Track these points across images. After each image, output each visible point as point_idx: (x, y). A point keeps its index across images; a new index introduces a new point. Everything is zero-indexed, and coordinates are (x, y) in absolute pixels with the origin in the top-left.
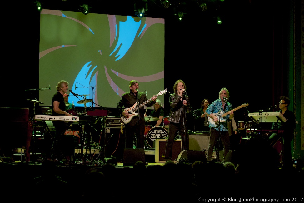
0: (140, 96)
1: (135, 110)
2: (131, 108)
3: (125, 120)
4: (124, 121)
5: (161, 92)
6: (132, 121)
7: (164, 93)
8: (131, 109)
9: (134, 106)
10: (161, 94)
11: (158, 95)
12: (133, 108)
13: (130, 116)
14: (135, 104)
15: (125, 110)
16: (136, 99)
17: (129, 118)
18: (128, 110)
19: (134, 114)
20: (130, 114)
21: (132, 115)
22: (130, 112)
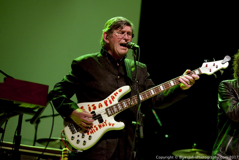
0: (133, 69)
2: (102, 102)
3: (76, 138)
4: (75, 140)
5: (210, 64)
6: (100, 145)
7: (219, 68)
8: (100, 106)
9: (113, 98)
10: (210, 71)
11: (198, 72)
12: (111, 103)
13: (96, 127)
14: (116, 92)
15: (82, 108)
16: (118, 77)
17: (92, 135)
18: (93, 107)
19: (110, 124)
20: (99, 121)
21: (103, 127)
22: (97, 115)
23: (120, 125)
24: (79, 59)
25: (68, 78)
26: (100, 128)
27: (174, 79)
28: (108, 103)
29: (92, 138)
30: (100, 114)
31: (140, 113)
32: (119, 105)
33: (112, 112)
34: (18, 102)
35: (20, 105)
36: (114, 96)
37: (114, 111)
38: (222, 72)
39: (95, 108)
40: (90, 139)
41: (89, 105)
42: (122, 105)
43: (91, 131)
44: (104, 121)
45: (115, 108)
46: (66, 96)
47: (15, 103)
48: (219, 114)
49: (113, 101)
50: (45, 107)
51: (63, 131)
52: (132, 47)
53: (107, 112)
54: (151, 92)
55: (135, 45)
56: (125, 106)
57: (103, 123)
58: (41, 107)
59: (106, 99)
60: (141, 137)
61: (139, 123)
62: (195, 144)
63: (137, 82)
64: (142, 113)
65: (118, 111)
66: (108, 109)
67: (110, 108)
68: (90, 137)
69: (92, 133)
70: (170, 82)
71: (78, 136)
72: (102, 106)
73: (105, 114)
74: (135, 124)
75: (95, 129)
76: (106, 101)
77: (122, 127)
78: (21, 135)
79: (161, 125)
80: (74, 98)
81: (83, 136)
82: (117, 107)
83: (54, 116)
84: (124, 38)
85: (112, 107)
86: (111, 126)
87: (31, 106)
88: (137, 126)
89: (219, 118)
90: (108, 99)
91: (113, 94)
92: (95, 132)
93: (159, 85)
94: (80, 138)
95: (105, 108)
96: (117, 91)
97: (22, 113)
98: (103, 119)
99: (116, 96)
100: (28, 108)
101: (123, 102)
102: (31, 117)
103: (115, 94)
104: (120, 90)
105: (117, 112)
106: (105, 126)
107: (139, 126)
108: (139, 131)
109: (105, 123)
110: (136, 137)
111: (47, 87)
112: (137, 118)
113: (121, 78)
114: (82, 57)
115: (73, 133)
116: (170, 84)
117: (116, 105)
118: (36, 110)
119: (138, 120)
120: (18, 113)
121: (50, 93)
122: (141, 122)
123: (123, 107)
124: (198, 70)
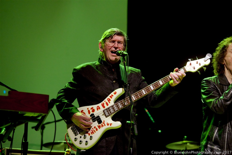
0: (129, 74)
1: (112, 111)
2: (100, 105)
3: (79, 139)
5: (194, 62)
7: (202, 65)
8: (98, 108)
9: (109, 100)
10: (194, 69)
11: (183, 70)
12: (107, 105)
13: (96, 127)
14: (112, 95)
15: (82, 111)
16: (114, 82)
17: (93, 135)
18: (92, 110)
19: (108, 124)
20: (98, 122)
21: (102, 127)
22: (96, 117)
23: (117, 124)
24: (78, 67)
25: (69, 85)
26: (100, 129)
27: (162, 79)
28: (105, 105)
29: (93, 138)
30: (99, 116)
31: (133, 113)
32: (115, 106)
33: (109, 113)
34: (22, 112)
35: (25, 114)
36: (110, 98)
37: (111, 112)
38: (205, 68)
39: (93, 111)
40: (91, 139)
41: (88, 109)
42: (117, 106)
43: (92, 132)
44: (103, 122)
45: (111, 110)
46: (67, 101)
47: (20, 113)
48: (203, 108)
49: (110, 103)
50: (47, 114)
51: (67, 133)
52: (121, 54)
53: (105, 113)
54: (142, 92)
55: (124, 52)
56: (121, 106)
57: (102, 123)
58: (44, 115)
59: (103, 102)
60: (136, 135)
61: (133, 122)
62: (185, 137)
63: (128, 85)
64: (135, 113)
65: (115, 112)
66: (105, 111)
67: (107, 109)
68: (91, 137)
69: (93, 133)
70: (158, 81)
71: (81, 137)
72: (99, 108)
73: (103, 115)
74: (129, 123)
75: (95, 129)
76: (103, 104)
77: (119, 126)
78: (28, 141)
79: (154, 122)
80: (76, 103)
81: (85, 137)
82: (113, 108)
83: (56, 121)
84: (114, 46)
85: (108, 108)
86: (109, 125)
87: (34, 115)
88: (132, 125)
89: (204, 111)
90: (105, 101)
91: (109, 97)
92: (95, 132)
93: (149, 85)
94: (82, 139)
95: (103, 110)
96: (112, 93)
97: (27, 122)
98: (101, 120)
99: (111, 98)
100: (32, 117)
101: (118, 103)
102: (35, 124)
103: (111, 97)
104: (115, 93)
105: (113, 113)
106: (103, 126)
107: (133, 125)
108: (133, 129)
109: (104, 123)
110: (131, 135)
111: (47, 97)
112: (131, 117)
113: (116, 83)
114: (81, 66)
115: (76, 135)
116: (159, 83)
117: (112, 106)
118: (39, 118)
119: (132, 119)
120: (23, 122)
121: (51, 101)
122: (135, 121)
123: (118, 108)
124: (183, 69)
